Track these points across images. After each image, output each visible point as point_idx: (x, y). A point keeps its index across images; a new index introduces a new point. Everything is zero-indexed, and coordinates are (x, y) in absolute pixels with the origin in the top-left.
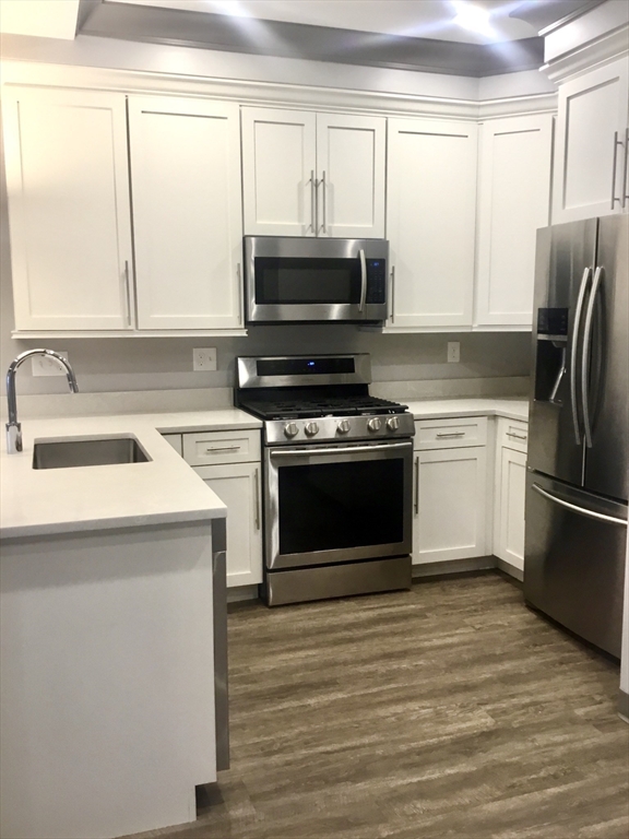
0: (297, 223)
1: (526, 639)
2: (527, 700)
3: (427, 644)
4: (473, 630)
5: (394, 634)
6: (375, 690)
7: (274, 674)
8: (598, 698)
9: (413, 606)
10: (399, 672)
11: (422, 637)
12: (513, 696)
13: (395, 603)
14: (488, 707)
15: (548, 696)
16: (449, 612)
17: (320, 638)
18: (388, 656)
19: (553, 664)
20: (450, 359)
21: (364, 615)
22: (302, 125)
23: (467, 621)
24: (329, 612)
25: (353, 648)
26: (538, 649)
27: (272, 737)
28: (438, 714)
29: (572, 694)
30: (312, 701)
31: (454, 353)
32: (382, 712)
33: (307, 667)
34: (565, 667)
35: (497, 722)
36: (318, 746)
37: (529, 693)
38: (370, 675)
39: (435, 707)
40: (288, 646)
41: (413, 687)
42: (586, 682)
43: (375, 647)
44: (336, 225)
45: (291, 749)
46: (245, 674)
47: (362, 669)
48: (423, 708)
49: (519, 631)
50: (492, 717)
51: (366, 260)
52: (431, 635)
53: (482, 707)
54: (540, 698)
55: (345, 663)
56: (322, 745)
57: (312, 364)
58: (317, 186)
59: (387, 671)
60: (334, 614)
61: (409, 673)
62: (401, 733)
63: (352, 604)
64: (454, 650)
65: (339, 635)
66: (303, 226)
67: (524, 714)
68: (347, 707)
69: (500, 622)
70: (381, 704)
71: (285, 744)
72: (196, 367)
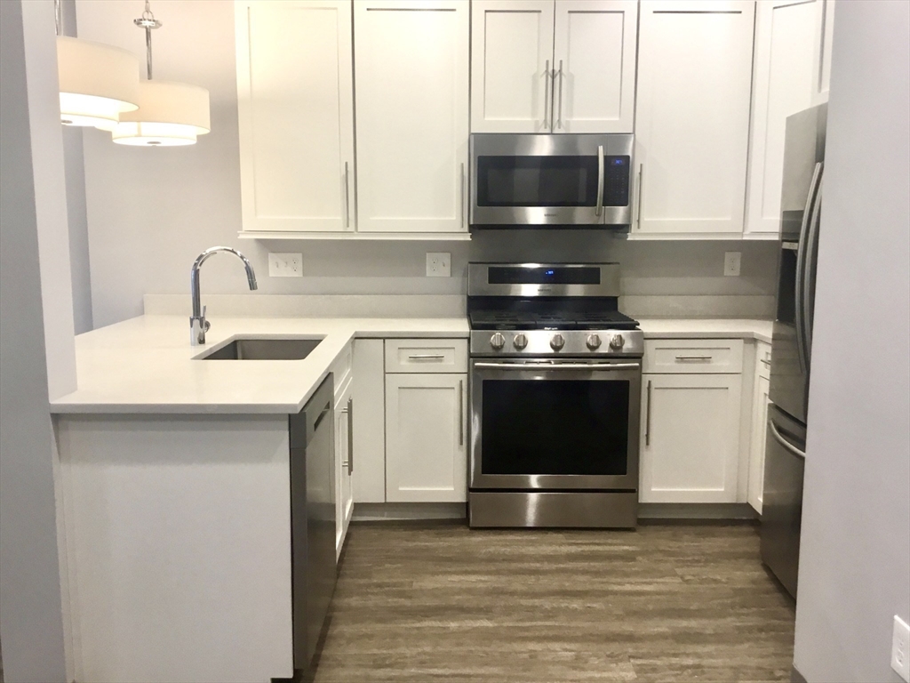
0: (529, 119)
1: (737, 600)
2: (690, 661)
3: (616, 588)
4: (681, 581)
5: (585, 572)
6: (528, 624)
7: (433, 593)
8: (778, 674)
9: (626, 548)
10: (566, 611)
11: (613, 580)
12: (675, 655)
13: (609, 541)
14: (639, 662)
15: (719, 662)
16: (666, 558)
17: (504, 566)
18: (564, 593)
19: (750, 629)
20: (727, 272)
21: (565, 549)
22: (540, 11)
23: (679, 571)
24: (531, 541)
25: (531, 580)
26: (745, 611)
27: (390, 652)
28: (577, 658)
29: (749, 664)
30: (453, 625)
31: (732, 265)
32: (517, 646)
33: (469, 591)
34: (763, 635)
35: (639, 677)
36: (431, 667)
37: (698, 656)
38: (534, 608)
39: (580, 652)
40: (464, 569)
41: (569, 628)
42: (775, 655)
43: (554, 583)
44: (574, 119)
45: (404, 666)
46: (406, 588)
47: (525, 602)
48: (566, 650)
49: (733, 589)
50: (637, 672)
51: (606, 158)
52: (627, 580)
53: (632, 661)
54: (706, 662)
55: (513, 594)
56: (436, 667)
57: (550, 273)
58: (553, 77)
59: (553, 608)
60: (532, 543)
61: (574, 614)
62: (524, 670)
63: (560, 537)
64: (643, 598)
65: (526, 565)
66: (537, 122)
67: (676, 675)
68: (487, 636)
69: (719, 577)
70: (524, 639)
71: (399, 660)
72: (429, 273)
